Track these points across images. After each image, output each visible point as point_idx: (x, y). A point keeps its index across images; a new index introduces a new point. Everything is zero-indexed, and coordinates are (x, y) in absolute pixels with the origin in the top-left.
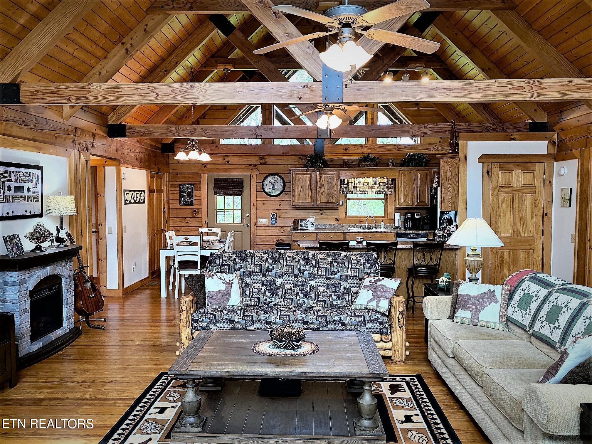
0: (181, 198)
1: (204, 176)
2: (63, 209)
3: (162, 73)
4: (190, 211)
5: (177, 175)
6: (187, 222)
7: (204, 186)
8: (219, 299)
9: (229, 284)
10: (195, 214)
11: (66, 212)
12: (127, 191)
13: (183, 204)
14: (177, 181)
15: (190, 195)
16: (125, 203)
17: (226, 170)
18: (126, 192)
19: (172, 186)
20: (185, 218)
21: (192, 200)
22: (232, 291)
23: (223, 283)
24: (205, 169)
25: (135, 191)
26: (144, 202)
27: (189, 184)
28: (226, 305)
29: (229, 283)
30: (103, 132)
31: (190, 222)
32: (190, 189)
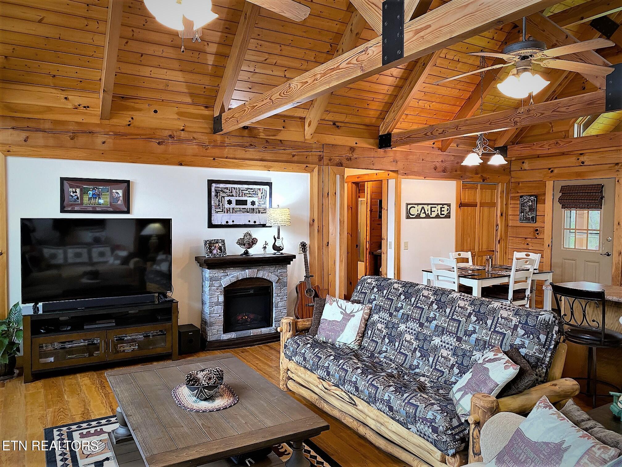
0: (522, 212)
1: (549, 185)
2: (273, 220)
3: (421, 68)
4: (532, 229)
5: (519, 184)
6: (528, 244)
7: (549, 198)
8: (329, 331)
9: (348, 317)
10: (538, 234)
11: (275, 223)
12: (410, 204)
13: (523, 220)
14: (518, 193)
15: (532, 209)
16: (408, 217)
17: (579, 175)
18: (409, 206)
19: (513, 198)
20: (526, 238)
21: (533, 215)
22: (347, 326)
23: (342, 313)
24: (552, 174)
25: (428, 204)
26: (448, 216)
27: (531, 196)
28: (335, 340)
29: (349, 315)
30: (370, 144)
31: (530, 244)
32: (532, 201)
